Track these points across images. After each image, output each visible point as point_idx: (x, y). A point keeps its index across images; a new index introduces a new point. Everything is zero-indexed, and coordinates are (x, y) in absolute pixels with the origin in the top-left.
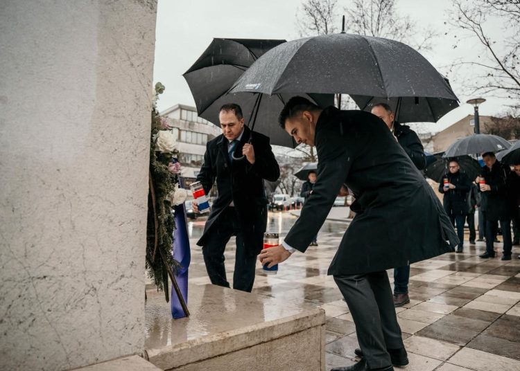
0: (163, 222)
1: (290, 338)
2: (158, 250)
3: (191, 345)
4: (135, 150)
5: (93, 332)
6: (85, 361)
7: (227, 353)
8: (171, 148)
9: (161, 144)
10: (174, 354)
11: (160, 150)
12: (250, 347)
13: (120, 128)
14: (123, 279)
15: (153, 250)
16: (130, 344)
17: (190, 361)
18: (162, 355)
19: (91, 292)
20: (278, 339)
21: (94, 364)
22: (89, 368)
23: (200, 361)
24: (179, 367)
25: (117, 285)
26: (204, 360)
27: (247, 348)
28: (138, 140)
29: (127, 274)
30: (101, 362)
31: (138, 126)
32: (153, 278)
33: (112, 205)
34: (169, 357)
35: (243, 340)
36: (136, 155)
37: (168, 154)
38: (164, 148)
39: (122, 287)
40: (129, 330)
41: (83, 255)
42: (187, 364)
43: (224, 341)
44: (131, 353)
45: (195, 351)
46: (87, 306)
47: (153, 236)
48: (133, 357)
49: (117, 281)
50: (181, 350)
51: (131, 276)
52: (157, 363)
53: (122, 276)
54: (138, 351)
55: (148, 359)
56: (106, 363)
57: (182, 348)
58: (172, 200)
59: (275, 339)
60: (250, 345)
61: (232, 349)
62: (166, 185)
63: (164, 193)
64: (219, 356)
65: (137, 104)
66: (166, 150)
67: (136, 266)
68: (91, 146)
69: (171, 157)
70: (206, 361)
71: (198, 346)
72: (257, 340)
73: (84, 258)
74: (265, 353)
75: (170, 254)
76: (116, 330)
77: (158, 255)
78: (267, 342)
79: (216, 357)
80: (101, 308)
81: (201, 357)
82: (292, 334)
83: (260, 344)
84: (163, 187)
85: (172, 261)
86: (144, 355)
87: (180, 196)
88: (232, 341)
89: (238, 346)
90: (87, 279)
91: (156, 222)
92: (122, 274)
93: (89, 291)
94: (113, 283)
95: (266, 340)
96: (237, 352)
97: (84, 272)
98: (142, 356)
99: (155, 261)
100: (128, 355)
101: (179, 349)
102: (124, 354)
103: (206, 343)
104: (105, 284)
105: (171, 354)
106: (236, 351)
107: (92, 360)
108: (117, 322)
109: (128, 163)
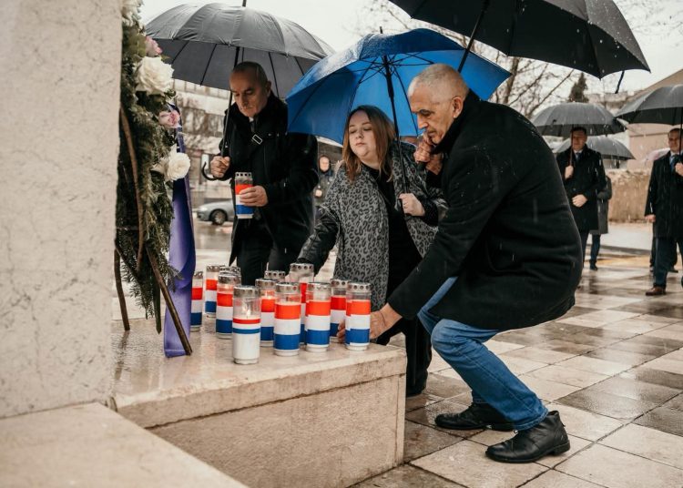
0: (148, 204)
1: (346, 391)
2: (144, 252)
3: (186, 392)
4: (95, 82)
5: (26, 363)
6: (11, 408)
7: (244, 408)
8: (163, 86)
9: (146, 80)
10: (158, 404)
11: (146, 89)
12: (282, 401)
13: (68, 44)
14: (76, 285)
15: (137, 252)
16: (86, 386)
17: (185, 416)
18: (139, 405)
19: (23, 302)
20: (327, 391)
21: (25, 413)
22: (18, 420)
23: (200, 417)
24: (166, 425)
25: (65, 294)
26: (207, 416)
27: (276, 402)
28: (100, 65)
29: (82, 277)
30: (39, 411)
31: (98, 43)
32: (139, 297)
33: (57, 168)
34: (149, 409)
35: (270, 390)
36: (96, 90)
37: (159, 96)
38: (152, 86)
39: (74, 298)
40: (85, 363)
41: (8, 244)
42: (179, 421)
43: (240, 389)
44: (87, 399)
45: (192, 401)
46: (14, 324)
47: (134, 228)
48: (91, 405)
49: (65, 288)
50: (169, 399)
51: (89, 281)
52: (131, 416)
53: (75, 280)
54: (98, 396)
55: (116, 410)
56: (47, 413)
57: (172, 396)
58: (166, 170)
59: (323, 392)
60: (282, 398)
61: (253, 403)
62: (153, 144)
63: (150, 156)
64: (231, 411)
65: (97, 5)
66: (155, 89)
67: (97, 265)
68: (18, 69)
69: (165, 103)
70: (211, 418)
71: (198, 395)
72: (293, 392)
73: (10, 250)
74: (306, 412)
75: (163, 257)
76: (64, 364)
77: (145, 260)
78: (310, 395)
79: (226, 412)
80: (39, 328)
81: (202, 412)
82: (351, 385)
83: (298, 397)
84: (147, 147)
85: (167, 268)
86: (109, 403)
87: (179, 166)
88: (253, 390)
89: (263, 398)
90: (16, 282)
91: (139, 205)
92: (73, 277)
93: (19, 301)
94: (58, 290)
95: (307, 392)
96: (260, 408)
97: (11, 271)
98: (106, 405)
99: (141, 268)
100: (83, 403)
101: (166, 397)
102: (77, 401)
103: (210, 391)
104: (45, 291)
105: (153, 404)
106: (258, 406)
107: (23, 407)
108: (65, 351)
109: (83, 102)
